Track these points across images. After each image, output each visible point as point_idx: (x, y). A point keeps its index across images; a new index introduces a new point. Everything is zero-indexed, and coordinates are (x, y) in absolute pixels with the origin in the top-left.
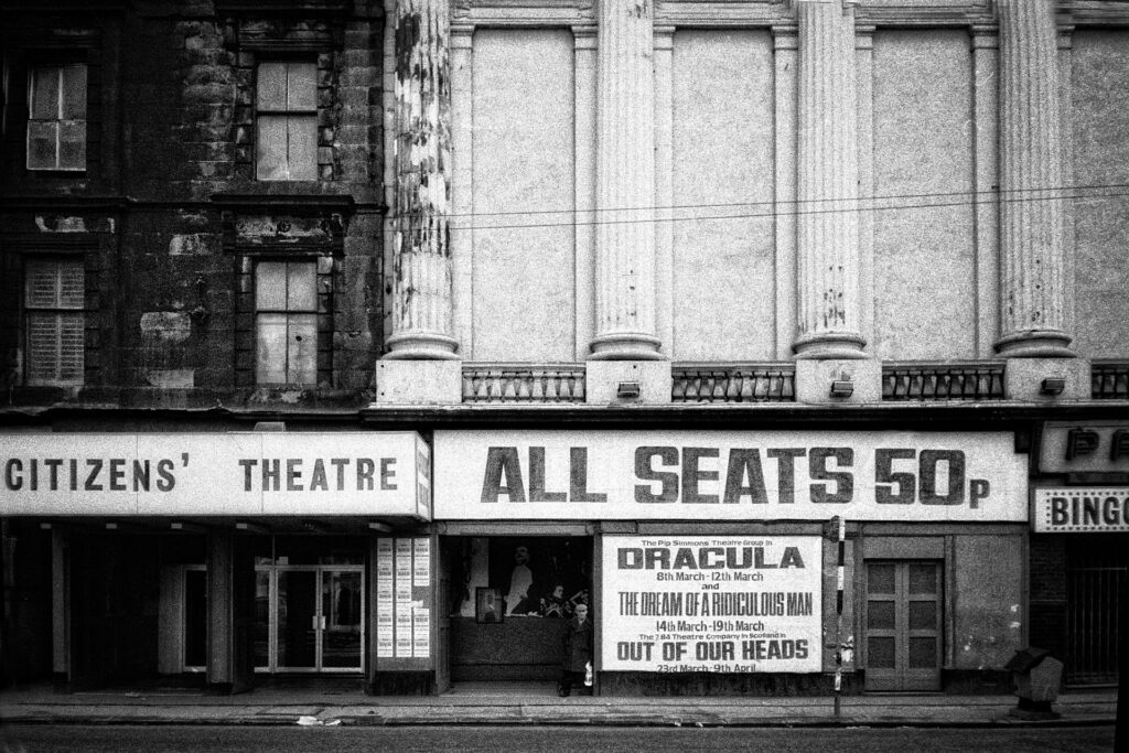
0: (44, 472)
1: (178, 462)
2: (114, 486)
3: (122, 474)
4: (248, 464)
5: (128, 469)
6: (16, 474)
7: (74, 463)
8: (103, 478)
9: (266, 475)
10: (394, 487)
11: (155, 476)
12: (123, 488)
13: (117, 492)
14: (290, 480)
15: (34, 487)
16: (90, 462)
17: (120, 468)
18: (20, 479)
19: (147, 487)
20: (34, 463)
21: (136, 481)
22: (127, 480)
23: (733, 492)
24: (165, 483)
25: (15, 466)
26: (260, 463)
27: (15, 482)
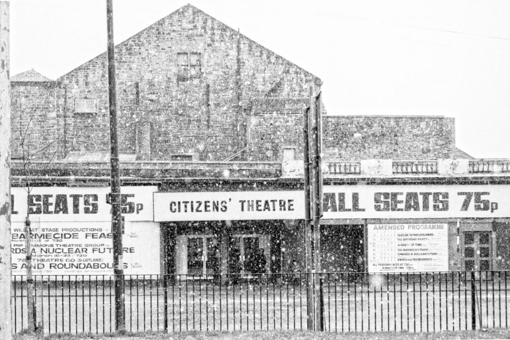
0: (182, 205)
1: (228, 201)
2: (206, 210)
3: (209, 206)
4: (243, 202)
5: (211, 204)
6: (174, 207)
7: (192, 202)
8: (202, 208)
9: (249, 206)
10: (293, 210)
11: (220, 206)
12: (209, 211)
13: (207, 212)
14: (257, 207)
15: (179, 211)
16: (197, 202)
17: (208, 204)
18: (175, 209)
19: (218, 210)
20: (179, 203)
21: (214, 208)
22: (211, 208)
23: (408, 207)
24: (224, 209)
25: (173, 204)
26: (247, 201)
27: (173, 210)
